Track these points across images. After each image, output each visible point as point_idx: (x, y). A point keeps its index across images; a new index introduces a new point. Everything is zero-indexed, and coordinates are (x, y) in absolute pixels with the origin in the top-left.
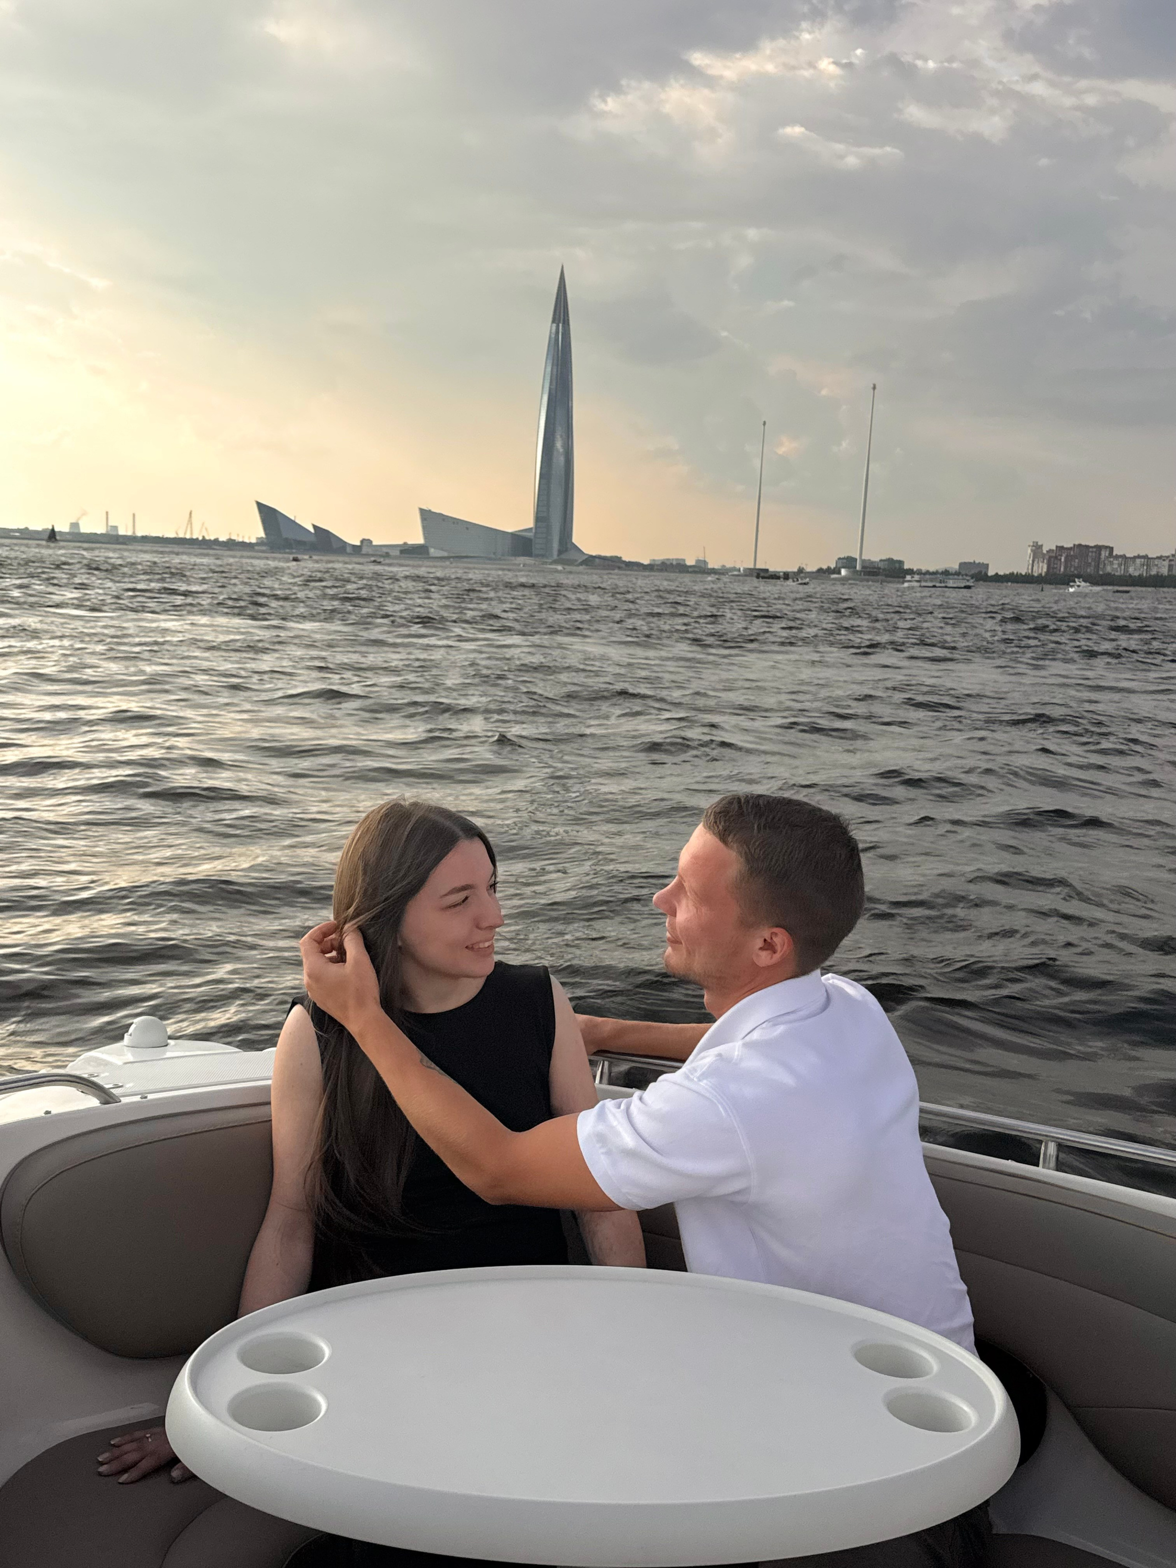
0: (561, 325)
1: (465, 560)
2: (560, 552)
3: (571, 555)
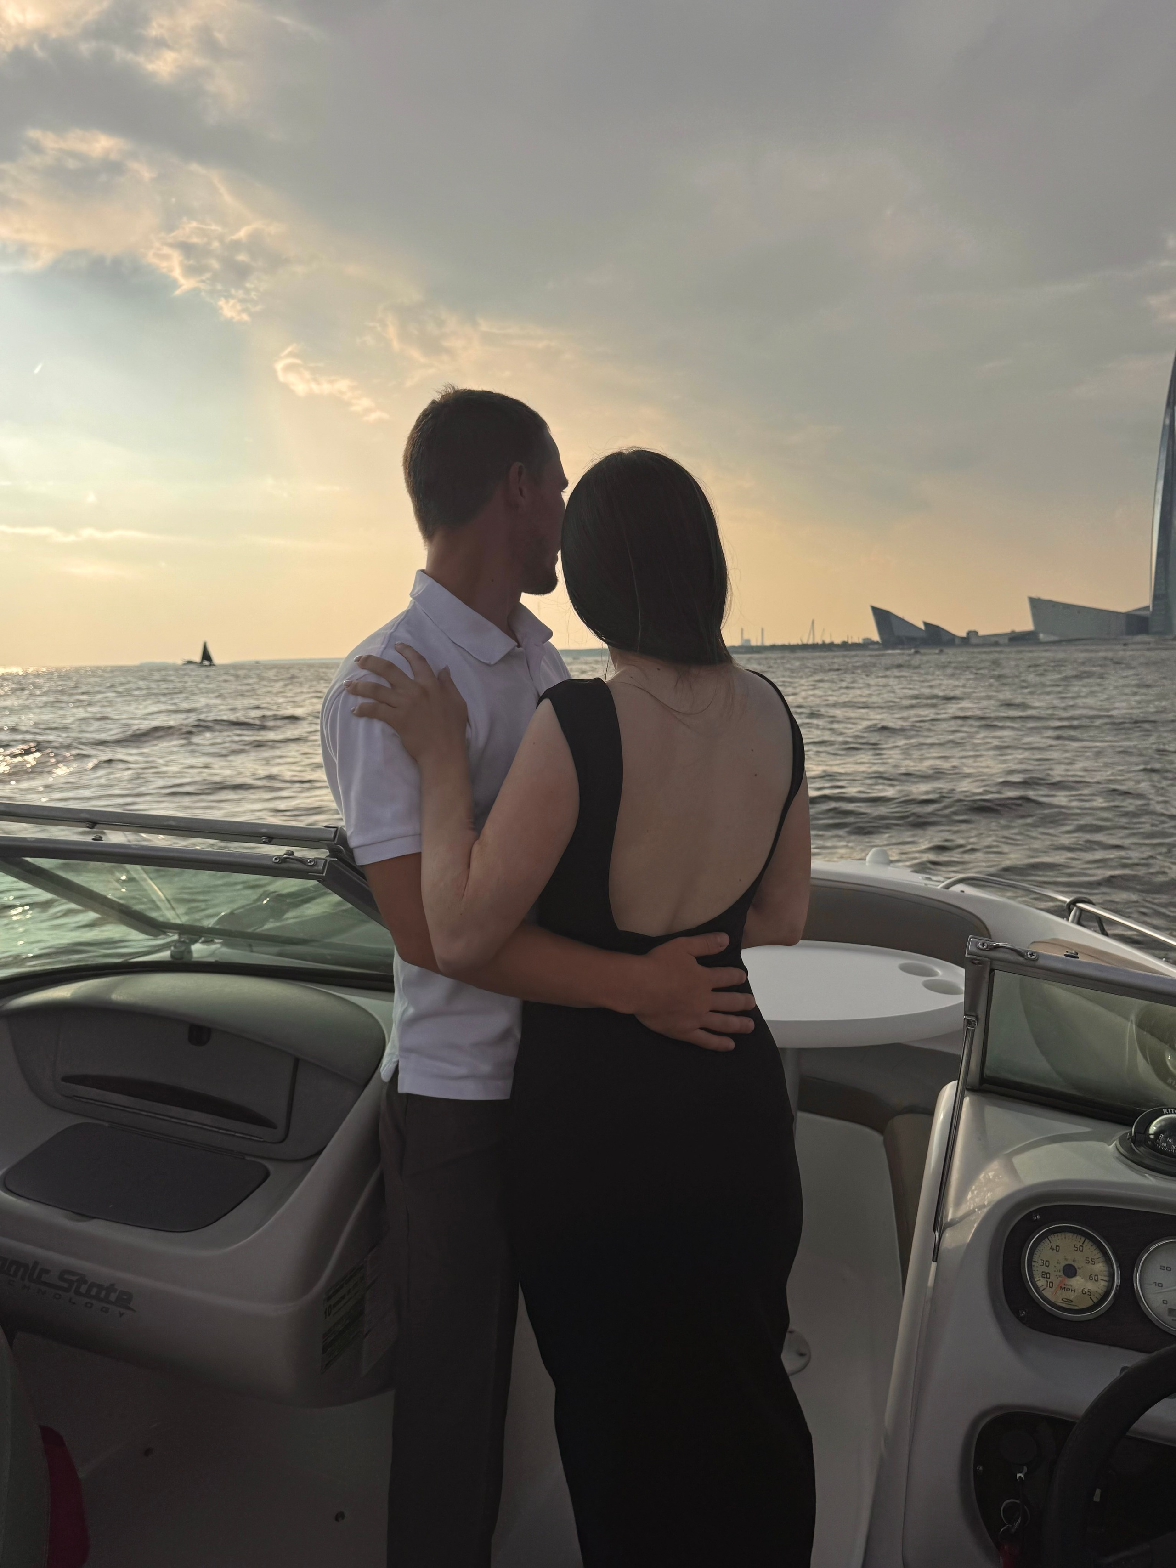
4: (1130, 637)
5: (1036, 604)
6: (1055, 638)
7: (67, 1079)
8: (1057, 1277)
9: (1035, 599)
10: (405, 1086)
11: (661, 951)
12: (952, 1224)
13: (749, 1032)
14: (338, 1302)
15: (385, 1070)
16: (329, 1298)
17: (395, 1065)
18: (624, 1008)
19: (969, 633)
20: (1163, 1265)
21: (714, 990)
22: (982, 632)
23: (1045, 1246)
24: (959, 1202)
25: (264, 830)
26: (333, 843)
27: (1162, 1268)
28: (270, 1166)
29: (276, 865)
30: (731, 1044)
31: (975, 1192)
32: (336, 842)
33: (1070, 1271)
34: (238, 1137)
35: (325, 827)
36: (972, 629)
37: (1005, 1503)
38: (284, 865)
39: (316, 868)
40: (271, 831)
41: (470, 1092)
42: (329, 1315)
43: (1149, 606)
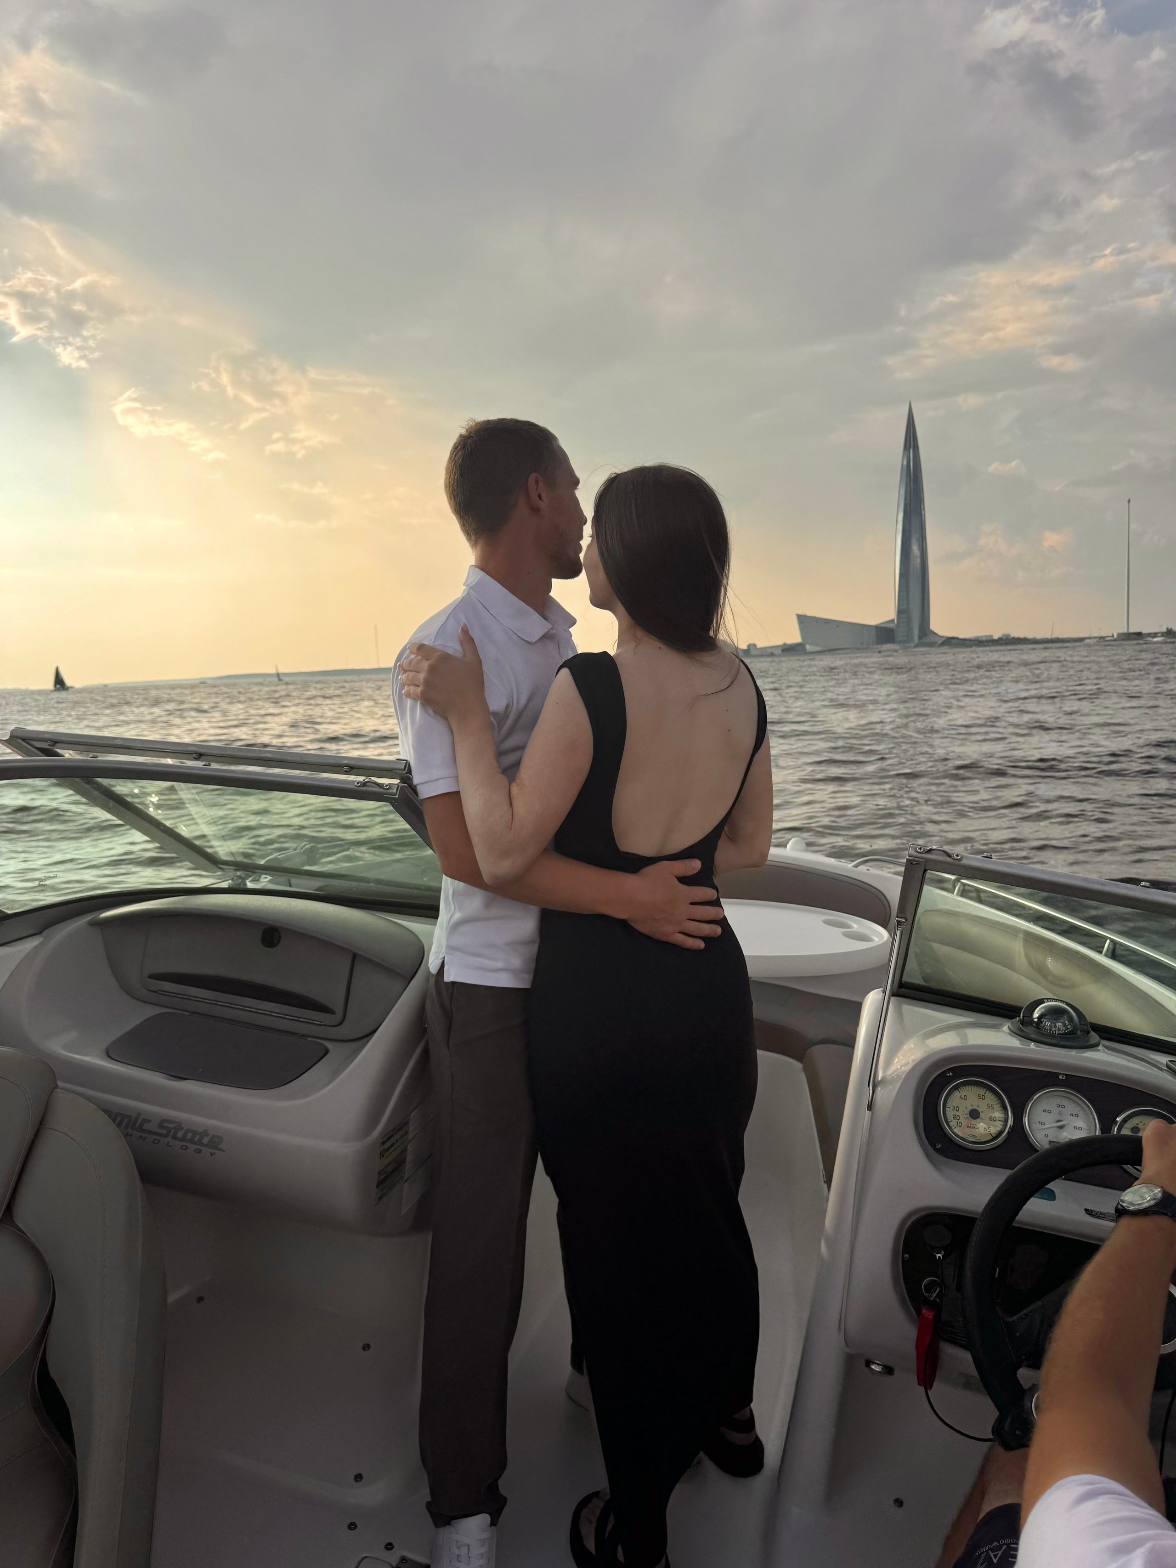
0: (911, 451)
1: (838, 652)
2: (920, 638)
3: (931, 639)
4: (879, 646)
5: (803, 620)
6: (819, 649)
7: (151, 977)
8: (964, 1119)
9: (801, 615)
10: (450, 976)
11: (651, 870)
12: (884, 1081)
13: (716, 936)
14: (389, 1148)
15: (433, 963)
16: (383, 1143)
17: (441, 961)
18: (619, 913)
19: (749, 646)
20: (1045, 1108)
21: (692, 904)
22: (760, 645)
23: (957, 1094)
24: (888, 1063)
25: (345, 762)
26: (404, 772)
27: (1045, 1111)
28: (329, 1045)
29: (357, 788)
30: (702, 945)
31: (901, 1058)
32: (406, 771)
33: (974, 1114)
34: (302, 1021)
35: (397, 760)
36: (751, 642)
37: (926, 1280)
38: (364, 788)
39: (391, 791)
40: (352, 763)
41: (503, 981)
42: (383, 1157)
43: (893, 620)
